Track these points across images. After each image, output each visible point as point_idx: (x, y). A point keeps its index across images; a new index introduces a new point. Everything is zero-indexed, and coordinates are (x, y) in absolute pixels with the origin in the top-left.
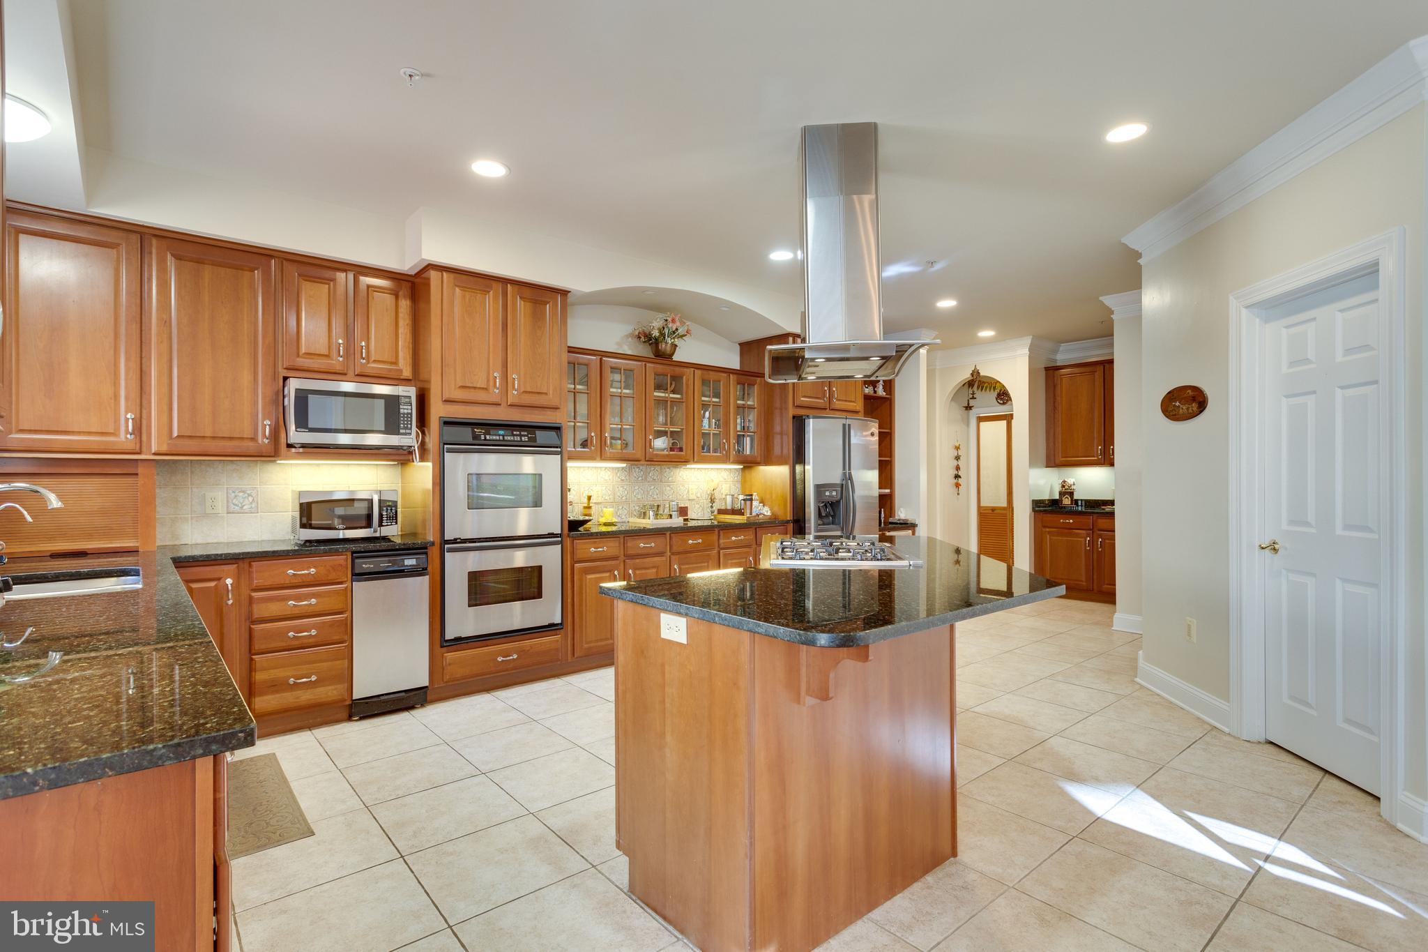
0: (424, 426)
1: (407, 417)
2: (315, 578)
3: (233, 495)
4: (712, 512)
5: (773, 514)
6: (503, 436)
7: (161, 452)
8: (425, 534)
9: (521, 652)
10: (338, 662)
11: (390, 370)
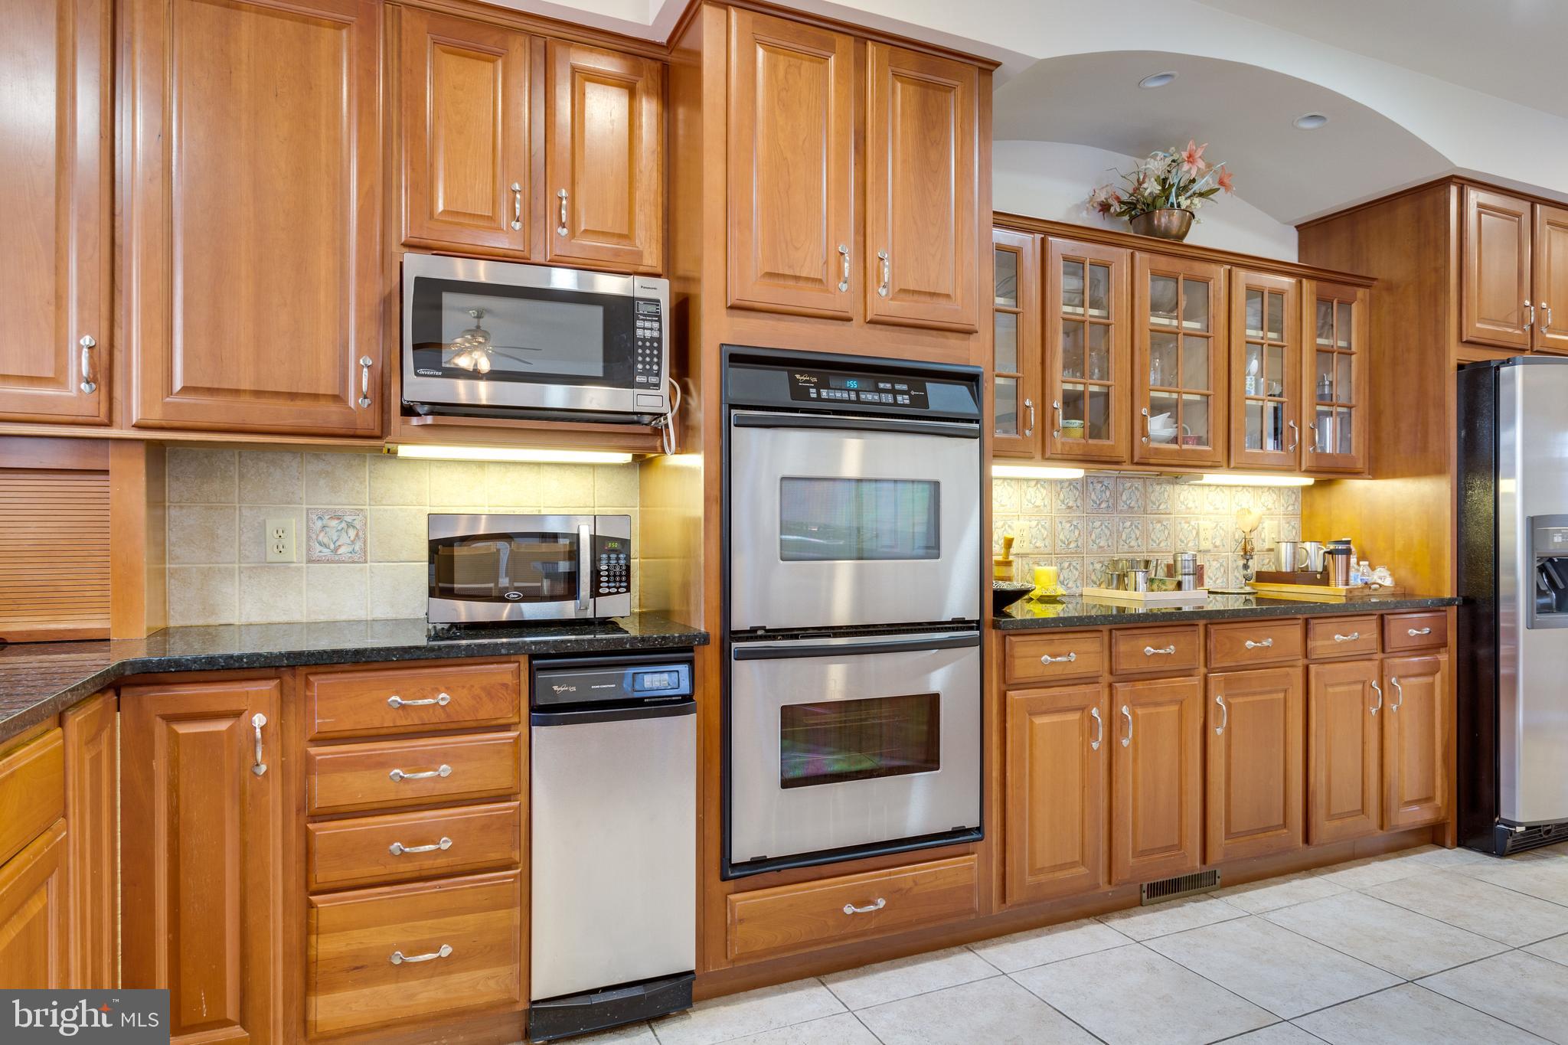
0: (687, 376)
1: (651, 348)
2: (448, 716)
3: (319, 524)
4: (1247, 578)
5: (1397, 584)
6: (857, 392)
7: (150, 423)
8: (688, 613)
9: (894, 893)
10: (501, 913)
11: (617, 253)
